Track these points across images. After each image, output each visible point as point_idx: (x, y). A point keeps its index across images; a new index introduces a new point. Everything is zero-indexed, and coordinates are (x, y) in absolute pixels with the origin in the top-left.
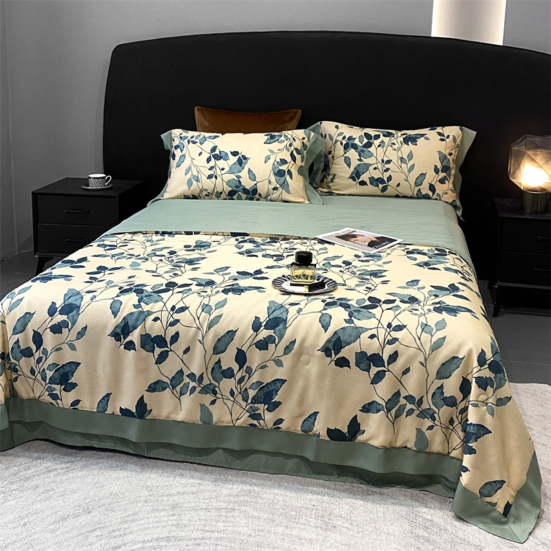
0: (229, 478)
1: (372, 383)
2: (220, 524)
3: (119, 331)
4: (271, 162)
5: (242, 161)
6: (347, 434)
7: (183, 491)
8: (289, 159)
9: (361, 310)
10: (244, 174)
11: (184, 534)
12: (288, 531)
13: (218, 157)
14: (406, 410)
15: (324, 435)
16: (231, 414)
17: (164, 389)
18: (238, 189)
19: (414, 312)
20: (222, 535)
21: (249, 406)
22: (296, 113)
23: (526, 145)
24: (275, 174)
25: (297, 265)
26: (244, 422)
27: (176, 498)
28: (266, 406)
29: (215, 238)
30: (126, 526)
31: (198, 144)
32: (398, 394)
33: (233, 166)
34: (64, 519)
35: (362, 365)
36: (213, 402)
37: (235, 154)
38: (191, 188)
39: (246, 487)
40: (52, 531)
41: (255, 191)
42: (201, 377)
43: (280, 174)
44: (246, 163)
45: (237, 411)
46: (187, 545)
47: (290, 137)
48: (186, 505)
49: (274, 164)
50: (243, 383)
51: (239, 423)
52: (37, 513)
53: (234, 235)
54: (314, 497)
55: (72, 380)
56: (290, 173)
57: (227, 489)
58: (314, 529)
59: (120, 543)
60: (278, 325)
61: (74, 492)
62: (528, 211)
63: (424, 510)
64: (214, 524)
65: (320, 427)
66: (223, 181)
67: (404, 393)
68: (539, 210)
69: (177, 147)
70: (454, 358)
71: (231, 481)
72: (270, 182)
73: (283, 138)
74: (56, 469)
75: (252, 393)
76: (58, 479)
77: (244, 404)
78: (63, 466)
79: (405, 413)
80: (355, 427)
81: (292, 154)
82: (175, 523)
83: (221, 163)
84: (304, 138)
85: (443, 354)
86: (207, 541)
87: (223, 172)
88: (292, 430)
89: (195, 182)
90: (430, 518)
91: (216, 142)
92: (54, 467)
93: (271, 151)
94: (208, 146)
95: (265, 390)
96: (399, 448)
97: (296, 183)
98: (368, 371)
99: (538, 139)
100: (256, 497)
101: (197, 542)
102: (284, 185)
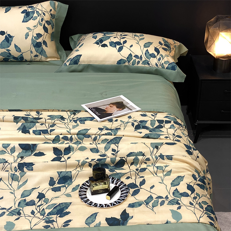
4: (30, 38)
5: (8, 38)
8: (42, 32)
10: (12, 48)
18: (9, 58)
24: (34, 47)
33: (3, 43)
41: (22, 58)
43: (38, 45)
44: (12, 40)
47: (40, 12)
49: (32, 39)
56: (45, 43)
72: (31, 52)
73: (35, 15)
81: (44, 27)
84: (51, 10)
93: (29, 28)
102: (42, 52)
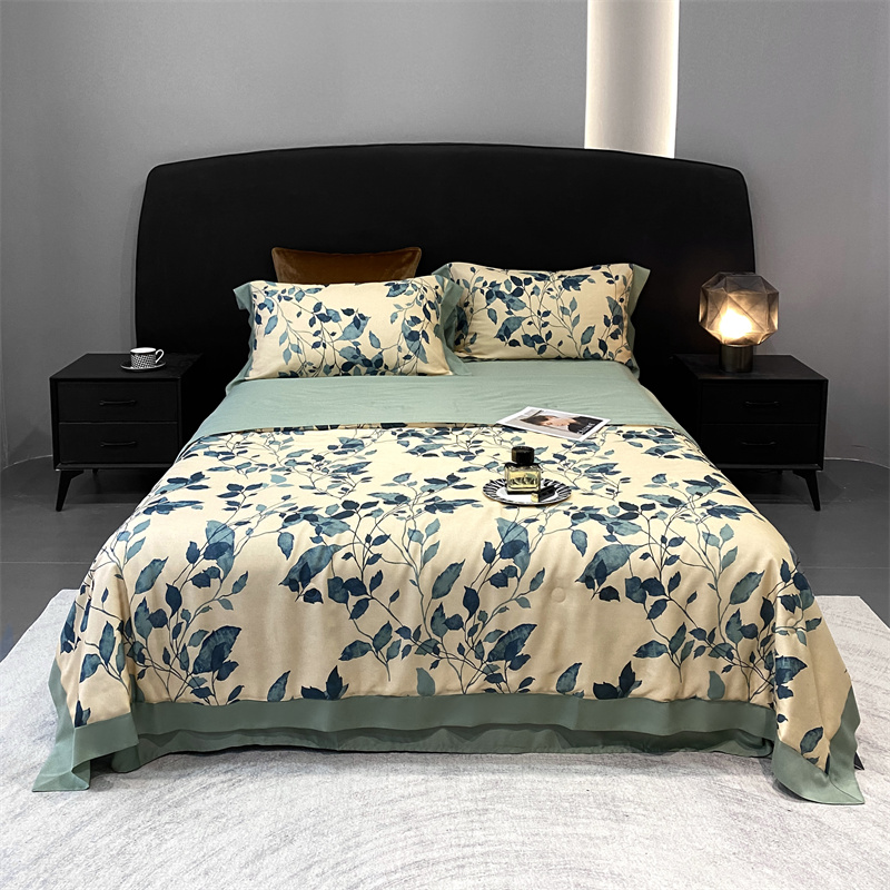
0: (462, 767)
1: (649, 618)
2: (478, 834)
3: (295, 576)
4: (399, 321)
5: (359, 322)
6: (619, 689)
7: (406, 794)
8: (422, 316)
9: (620, 521)
10: (364, 339)
11: (436, 855)
12: (570, 830)
13: (324, 318)
14: (694, 649)
15: (589, 693)
16: (460, 678)
17: (364, 653)
18: (355, 361)
19: (687, 518)
20: (487, 849)
21: (484, 665)
22: (414, 253)
23: (725, 287)
24: (406, 338)
25: (514, 465)
26: (478, 688)
27: (402, 805)
28: (509, 663)
29: (362, 433)
30: (350, 854)
31: (294, 300)
32: (683, 629)
33: (348, 330)
34: (259, 856)
35: (635, 595)
36: (435, 665)
37: (348, 312)
38: (290, 362)
39: (490, 777)
40: (251, 876)
41: (379, 361)
42: (418, 631)
43: (413, 337)
44: (365, 325)
45: (468, 672)
46: (447, 870)
47: (419, 286)
48: (420, 812)
49: (403, 324)
50: (476, 635)
51: (472, 689)
52: (216, 853)
53: (386, 426)
54: (583, 778)
55: (230, 658)
56: (425, 334)
57: (465, 782)
58: (602, 822)
59: (355, 880)
60: (518, 552)
61: (254, 814)
62: (729, 369)
63: (727, 777)
64: (470, 834)
65: (584, 684)
66: (335, 351)
67: (690, 627)
68: (743, 366)
69: (262, 306)
70: (751, 574)
71: (464, 770)
72: (400, 349)
73: (410, 288)
74: (214, 784)
75: (488, 647)
76: (224, 798)
77: (478, 663)
78: (222, 777)
79: (693, 653)
80: (628, 678)
81: (425, 310)
82: (416, 840)
83: (330, 326)
84: (437, 287)
85: (737, 571)
86: (471, 860)
87: (334, 338)
88: (545, 691)
89: (294, 354)
90: (739, 788)
91: (319, 297)
92: (209, 782)
93: (398, 306)
94: (309, 302)
95: (507, 641)
96: (686, 699)
97: (434, 347)
98: (643, 601)
99: (738, 277)
100: (508, 789)
101: (458, 863)
102: (419, 352)
